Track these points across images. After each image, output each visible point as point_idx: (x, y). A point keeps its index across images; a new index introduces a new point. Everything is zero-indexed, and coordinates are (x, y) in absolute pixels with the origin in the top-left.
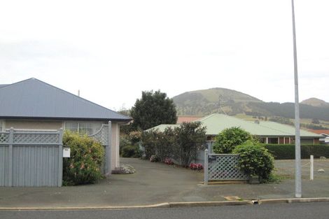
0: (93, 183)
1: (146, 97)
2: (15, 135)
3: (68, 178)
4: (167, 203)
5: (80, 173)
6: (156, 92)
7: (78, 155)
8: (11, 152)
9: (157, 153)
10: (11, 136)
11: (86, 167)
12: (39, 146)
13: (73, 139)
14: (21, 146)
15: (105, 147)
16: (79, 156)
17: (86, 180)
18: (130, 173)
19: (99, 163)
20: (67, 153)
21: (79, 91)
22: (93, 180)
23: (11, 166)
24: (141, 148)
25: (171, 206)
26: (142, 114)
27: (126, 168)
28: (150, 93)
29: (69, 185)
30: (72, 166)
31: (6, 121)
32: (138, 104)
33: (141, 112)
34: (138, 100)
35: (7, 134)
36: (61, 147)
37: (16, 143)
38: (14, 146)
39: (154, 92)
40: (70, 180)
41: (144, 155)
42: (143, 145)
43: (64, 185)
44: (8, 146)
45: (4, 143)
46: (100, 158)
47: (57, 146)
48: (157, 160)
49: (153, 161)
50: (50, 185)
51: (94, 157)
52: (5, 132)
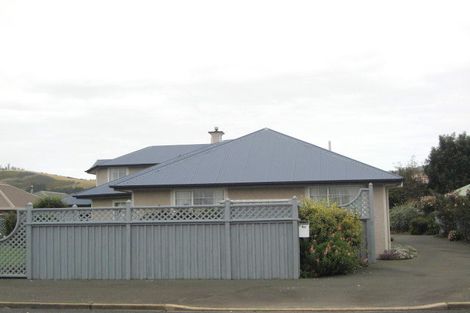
0: (345, 274)
1: (446, 143)
2: (233, 209)
3: (309, 267)
4: (444, 304)
5: (325, 259)
6: (460, 136)
7: (323, 234)
8: (228, 232)
9: (458, 227)
10: (227, 210)
11: (333, 250)
12: (265, 223)
13: (315, 211)
14: (242, 223)
15: (365, 221)
16: (325, 234)
17: (335, 269)
18: (406, 258)
19: (355, 244)
20: (305, 232)
21: (330, 143)
22: (346, 269)
23: (229, 252)
24: (437, 221)
25: (449, 307)
26: (441, 170)
27: (401, 251)
28: (451, 138)
29: (309, 276)
30: (312, 250)
31: (229, 190)
32: (435, 155)
33: (439, 167)
34: (434, 150)
35: (221, 207)
36: (295, 223)
37: (234, 220)
38: (232, 223)
39: (457, 136)
40: (310, 270)
41: (442, 231)
42: (439, 216)
43: (302, 276)
44: (223, 224)
45: (219, 220)
46: (355, 237)
47: (290, 222)
48: (458, 238)
49: (452, 240)
50: (283, 277)
51: (346, 236)
52: (218, 205)
